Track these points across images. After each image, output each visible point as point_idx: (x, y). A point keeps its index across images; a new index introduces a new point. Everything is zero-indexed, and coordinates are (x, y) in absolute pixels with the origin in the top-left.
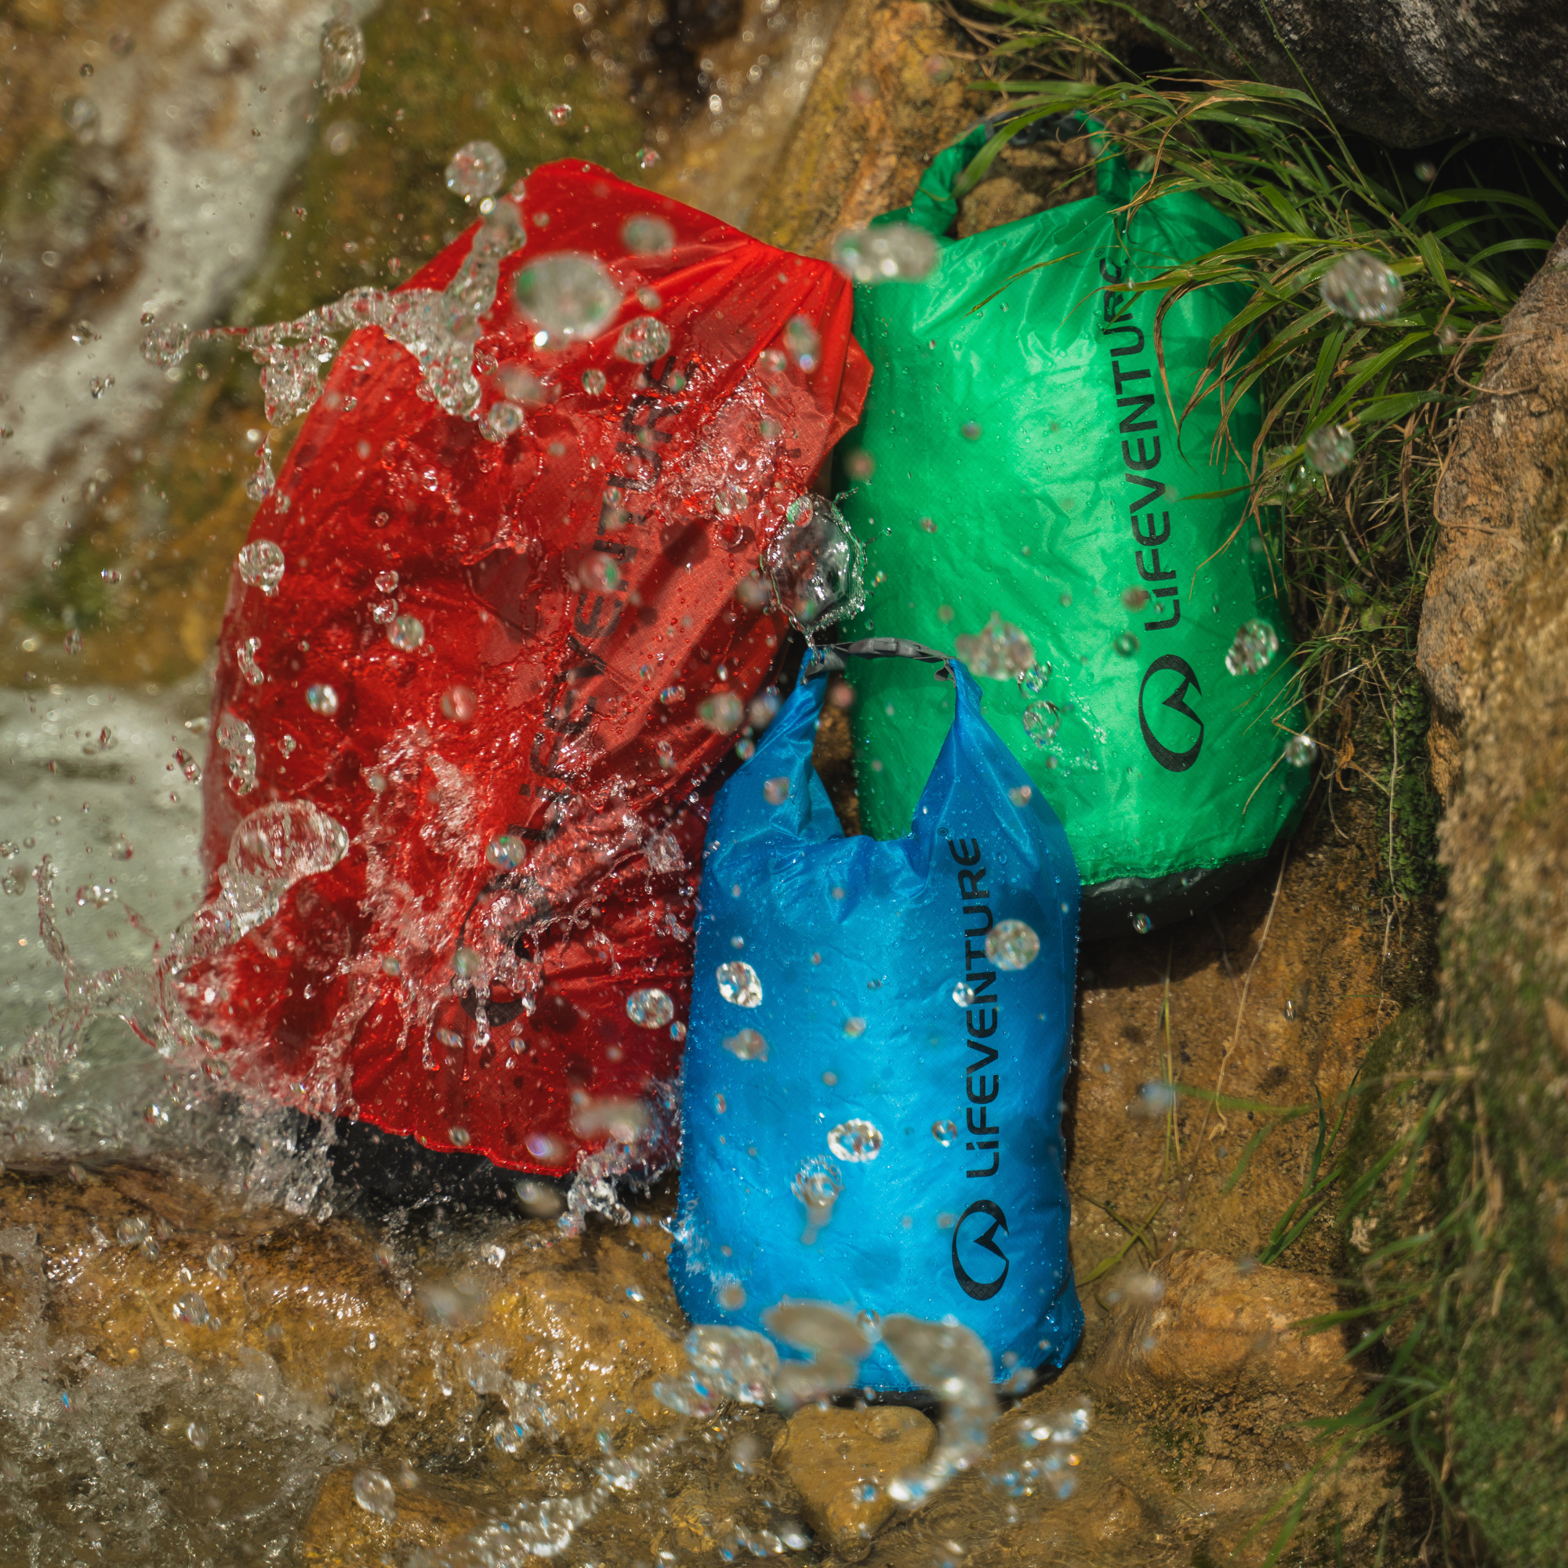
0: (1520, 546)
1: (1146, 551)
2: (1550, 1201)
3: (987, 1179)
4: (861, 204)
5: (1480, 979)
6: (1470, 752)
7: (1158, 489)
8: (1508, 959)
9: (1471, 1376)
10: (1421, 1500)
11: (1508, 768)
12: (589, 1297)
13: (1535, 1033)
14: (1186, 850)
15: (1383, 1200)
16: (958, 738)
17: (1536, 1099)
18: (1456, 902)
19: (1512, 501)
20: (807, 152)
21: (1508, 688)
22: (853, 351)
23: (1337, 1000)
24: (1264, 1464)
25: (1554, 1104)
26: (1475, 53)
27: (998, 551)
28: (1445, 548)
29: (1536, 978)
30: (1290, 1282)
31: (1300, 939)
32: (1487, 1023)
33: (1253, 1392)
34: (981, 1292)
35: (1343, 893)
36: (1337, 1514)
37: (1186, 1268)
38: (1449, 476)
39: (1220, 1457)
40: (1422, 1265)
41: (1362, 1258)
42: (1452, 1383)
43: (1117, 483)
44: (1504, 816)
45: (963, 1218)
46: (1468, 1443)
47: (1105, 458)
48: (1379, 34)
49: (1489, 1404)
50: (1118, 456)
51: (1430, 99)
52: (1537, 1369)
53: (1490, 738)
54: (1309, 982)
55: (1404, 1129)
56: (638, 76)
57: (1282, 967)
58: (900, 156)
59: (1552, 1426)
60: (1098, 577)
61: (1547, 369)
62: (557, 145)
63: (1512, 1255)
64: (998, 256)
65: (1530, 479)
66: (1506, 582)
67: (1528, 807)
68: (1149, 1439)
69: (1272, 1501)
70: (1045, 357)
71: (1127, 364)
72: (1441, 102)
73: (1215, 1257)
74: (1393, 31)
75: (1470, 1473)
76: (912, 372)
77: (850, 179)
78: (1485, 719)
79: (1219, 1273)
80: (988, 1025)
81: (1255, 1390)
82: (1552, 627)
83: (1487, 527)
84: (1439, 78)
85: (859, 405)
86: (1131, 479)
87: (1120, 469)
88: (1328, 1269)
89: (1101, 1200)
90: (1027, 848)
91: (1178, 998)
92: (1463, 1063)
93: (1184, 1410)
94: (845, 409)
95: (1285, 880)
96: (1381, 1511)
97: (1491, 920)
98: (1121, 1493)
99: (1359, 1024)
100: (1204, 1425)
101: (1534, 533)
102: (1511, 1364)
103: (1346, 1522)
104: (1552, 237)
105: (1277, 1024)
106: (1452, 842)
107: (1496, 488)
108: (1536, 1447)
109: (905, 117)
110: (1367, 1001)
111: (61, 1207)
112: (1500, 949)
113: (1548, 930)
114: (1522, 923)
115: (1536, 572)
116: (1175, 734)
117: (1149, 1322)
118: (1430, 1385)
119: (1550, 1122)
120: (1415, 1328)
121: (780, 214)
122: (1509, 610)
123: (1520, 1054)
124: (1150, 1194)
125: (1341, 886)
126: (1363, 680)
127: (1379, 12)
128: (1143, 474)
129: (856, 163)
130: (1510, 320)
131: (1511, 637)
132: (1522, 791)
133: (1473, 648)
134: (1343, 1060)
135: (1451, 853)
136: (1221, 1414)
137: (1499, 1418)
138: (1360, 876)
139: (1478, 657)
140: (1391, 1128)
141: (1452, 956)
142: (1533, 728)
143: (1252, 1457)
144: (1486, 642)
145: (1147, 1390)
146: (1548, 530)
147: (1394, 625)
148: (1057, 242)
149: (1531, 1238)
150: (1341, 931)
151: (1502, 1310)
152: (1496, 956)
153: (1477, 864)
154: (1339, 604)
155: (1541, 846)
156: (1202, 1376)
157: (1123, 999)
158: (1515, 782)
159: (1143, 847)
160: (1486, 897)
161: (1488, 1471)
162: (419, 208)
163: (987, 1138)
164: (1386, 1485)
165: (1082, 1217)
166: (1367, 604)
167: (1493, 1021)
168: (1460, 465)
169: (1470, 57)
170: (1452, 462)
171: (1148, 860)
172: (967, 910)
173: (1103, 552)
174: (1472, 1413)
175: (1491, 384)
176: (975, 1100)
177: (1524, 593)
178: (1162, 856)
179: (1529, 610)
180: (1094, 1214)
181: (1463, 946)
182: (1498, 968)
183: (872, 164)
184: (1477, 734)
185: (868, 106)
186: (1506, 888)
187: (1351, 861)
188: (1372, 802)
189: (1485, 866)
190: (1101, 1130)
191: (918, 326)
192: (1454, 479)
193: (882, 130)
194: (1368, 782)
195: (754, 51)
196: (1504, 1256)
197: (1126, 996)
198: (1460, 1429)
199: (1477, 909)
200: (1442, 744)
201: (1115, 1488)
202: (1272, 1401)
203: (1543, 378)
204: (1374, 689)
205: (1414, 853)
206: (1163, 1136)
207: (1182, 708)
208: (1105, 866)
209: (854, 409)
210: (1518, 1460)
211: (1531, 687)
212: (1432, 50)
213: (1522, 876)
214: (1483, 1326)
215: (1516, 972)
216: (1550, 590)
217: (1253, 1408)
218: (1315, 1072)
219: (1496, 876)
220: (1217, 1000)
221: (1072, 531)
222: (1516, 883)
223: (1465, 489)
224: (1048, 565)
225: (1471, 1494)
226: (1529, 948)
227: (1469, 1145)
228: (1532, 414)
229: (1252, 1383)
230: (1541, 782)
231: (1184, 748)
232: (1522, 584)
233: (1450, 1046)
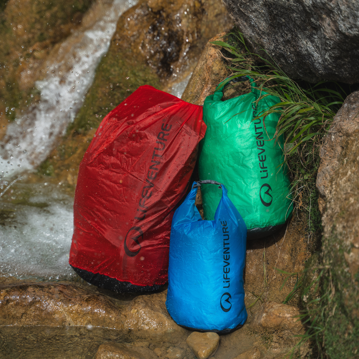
0: (337, 162)
1: (261, 163)
2: (345, 292)
3: (227, 288)
4: (204, 94)
5: (331, 248)
6: (328, 203)
7: (264, 151)
8: (337, 244)
9: (328, 327)
10: (317, 351)
11: (336, 206)
12: (150, 310)
13: (342, 259)
14: (269, 222)
15: (310, 292)
16: (223, 200)
17: (342, 272)
18: (325, 233)
19: (335, 153)
20: (193, 84)
21: (336, 190)
22: (203, 123)
23: (298, 252)
24: (285, 344)
25: (346, 273)
26: (329, 64)
27: (232, 163)
28: (322, 163)
29: (342, 248)
30: (290, 308)
31: (291, 240)
32: (332, 257)
33: (282, 329)
34: (226, 310)
35: (300, 231)
36: (299, 354)
37: (269, 305)
38: (323, 148)
39: (276, 342)
40: (318, 305)
41: (305, 303)
42: (324, 328)
43: (256, 150)
44: (336, 216)
45: (223, 296)
46: (328, 340)
47: (253, 144)
48: (309, 60)
49: (332, 332)
50: (256, 144)
51: (319, 74)
52: (342, 325)
53: (333, 200)
54: (293, 248)
55: (314, 278)
56: (159, 68)
57: (287, 246)
58: (212, 85)
59: (345, 337)
60: (252, 168)
61: (343, 127)
62: (143, 82)
63: (337, 303)
64: (232, 104)
65: (339, 149)
66: (334, 170)
67: (340, 214)
68: (262, 339)
69: (287, 351)
70: (241, 124)
71: (257, 126)
72: (321, 74)
73: (275, 303)
74: (312, 60)
75: (328, 346)
76: (215, 127)
77: (202, 89)
78: (331, 197)
79: (276, 306)
80: (228, 258)
81: (283, 329)
82: (345, 178)
83: (330, 159)
84: (321, 69)
85: (204, 134)
86: (258, 148)
87: (256, 147)
88: (297, 305)
89: (251, 291)
90: (236, 223)
91: (266, 252)
92: (327, 265)
93: (269, 333)
94: (202, 134)
95: (288, 228)
96: (308, 353)
97: (333, 237)
98: (256, 349)
99: (303, 257)
100: (273, 336)
101: (340, 160)
102: (337, 325)
103: (301, 355)
104: (343, 101)
105: (286, 257)
106: (325, 221)
107: (332, 151)
108: (342, 341)
109: (213, 77)
110: (305, 252)
111: (46, 292)
112: (335, 243)
113: (345, 239)
114: (339, 237)
115: (341, 167)
116: (267, 199)
117: (262, 316)
118: (319, 328)
119: (345, 277)
120: (316, 317)
121: (188, 96)
122: (336, 175)
123: (339, 263)
124: (261, 290)
125: (299, 230)
126: (304, 189)
127: (309, 56)
128: (261, 148)
129: (203, 86)
130: (335, 118)
131: (336, 180)
132: (339, 211)
133: (328, 183)
134: (300, 264)
135: (324, 223)
136: (276, 334)
137: (334, 335)
138: (303, 228)
139: (329, 184)
140: (311, 278)
141: (325, 244)
142: (341, 199)
143: (282, 342)
144: (331, 182)
145: (261, 329)
146: (343, 159)
147: (310, 178)
148: (244, 101)
149: (341, 300)
150: (299, 238)
151: (335, 314)
152: (334, 244)
153: (330, 226)
154: (299, 174)
155: (343, 222)
156: (272, 326)
157: (256, 252)
158: (338, 209)
159: (261, 221)
160: (332, 232)
161: (332, 345)
162: (115, 94)
163: (227, 280)
164: (309, 348)
165: (247, 295)
166: (305, 174)
167: (334, 257)
168: (325, 146)
169: (328, 65)
170: (323, 146)
171: (261, 224)
172: (224, 235)
173: (253, 163)
174: (329, 334)
175: (331, 130)
176: (225, 273)
177: (339, 172)
178: (264, 223)
179: (340, 175)
180: (250, 294)
181: (327, 242)
182: (334, 246)
183: (207, 86)
184: (330, 200)
185: (206, 74)
186: (336, 230)
187: (301, 225)
188: (305, 213)
189: (332, 226)
190: (251, 278)
191: (216, 118)
192: (324, 149)
193: (208, 79)
194: (305, 209)
195: (181, 64)
196: (335, 303)
197: (257, 251)
198: (326, 337)
199: (330, 234)
200: (321, 201)
201: (255, 348)
202: (286, 331)
203: (342, 129)
204: (306, 191)
205: (314, 223)
206: (264, 279)
207: (268, 194)
208: (253, 225)
209: (203, 135)
210: (338, 343)
211: (341, 190)
212: (320, 64)
213: (339, 228)
214: (331, 317)
215: (338, 247)
216: (344, 171)
217: (283, 333)
218: (294, 266)
219: (334, 228)
220: (274, 252)
221: (247, 159)
222: (338, 229)
223: (326, 151)
224: (241, 166)
225: (328, 350)
226: (341, 242)
227: (328, 281)
228: (340, 136)
229: (282, 328)
230: (343, 209)
231: (269, 202)
232: (338, 170)
233: (324, 261)
